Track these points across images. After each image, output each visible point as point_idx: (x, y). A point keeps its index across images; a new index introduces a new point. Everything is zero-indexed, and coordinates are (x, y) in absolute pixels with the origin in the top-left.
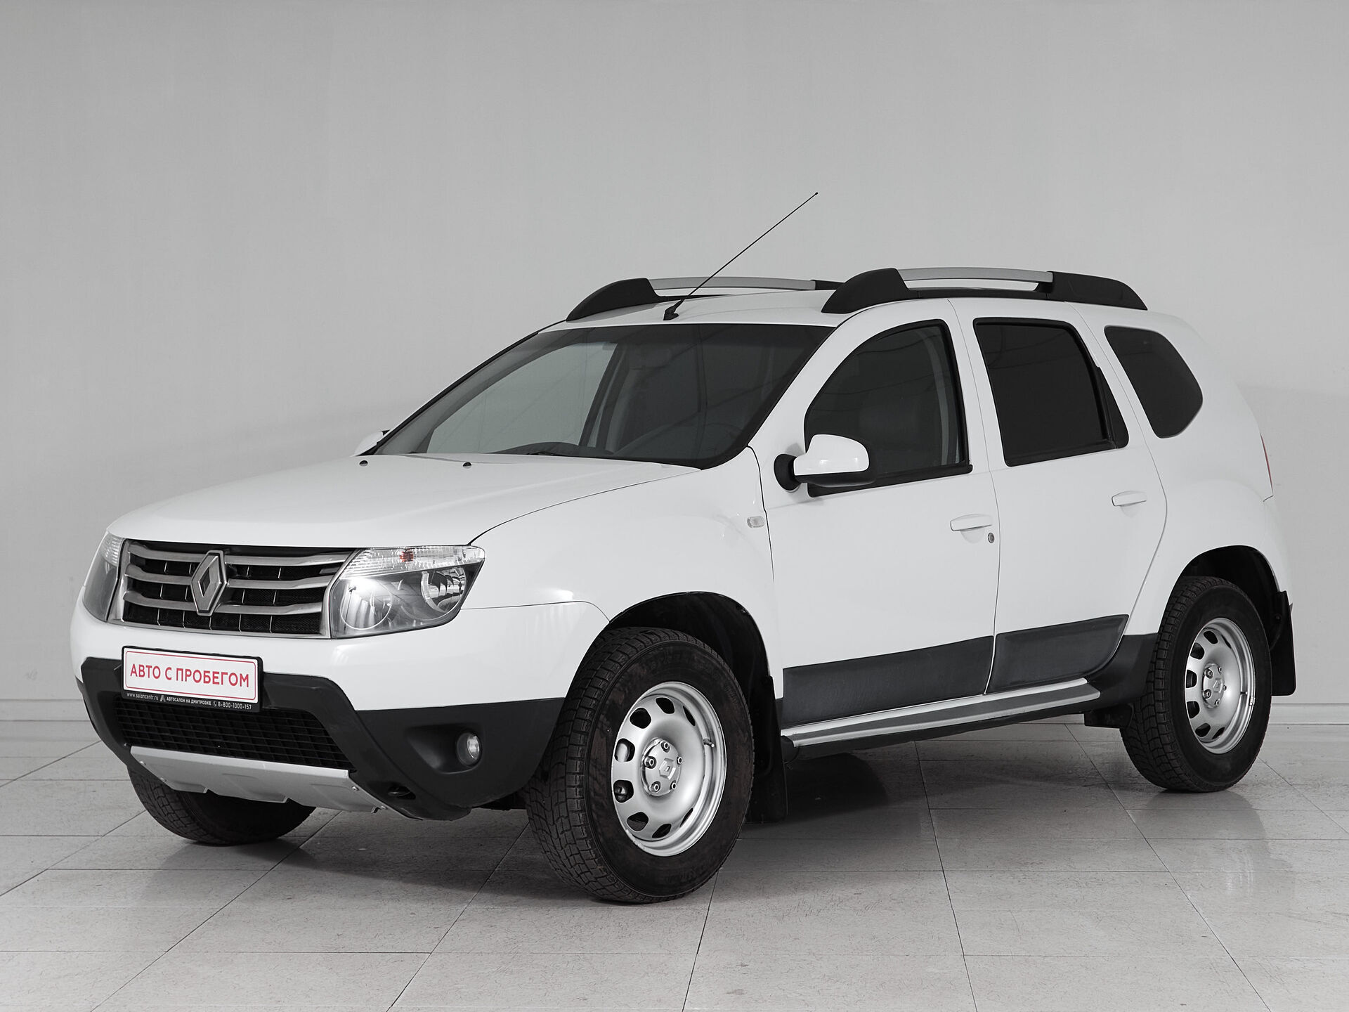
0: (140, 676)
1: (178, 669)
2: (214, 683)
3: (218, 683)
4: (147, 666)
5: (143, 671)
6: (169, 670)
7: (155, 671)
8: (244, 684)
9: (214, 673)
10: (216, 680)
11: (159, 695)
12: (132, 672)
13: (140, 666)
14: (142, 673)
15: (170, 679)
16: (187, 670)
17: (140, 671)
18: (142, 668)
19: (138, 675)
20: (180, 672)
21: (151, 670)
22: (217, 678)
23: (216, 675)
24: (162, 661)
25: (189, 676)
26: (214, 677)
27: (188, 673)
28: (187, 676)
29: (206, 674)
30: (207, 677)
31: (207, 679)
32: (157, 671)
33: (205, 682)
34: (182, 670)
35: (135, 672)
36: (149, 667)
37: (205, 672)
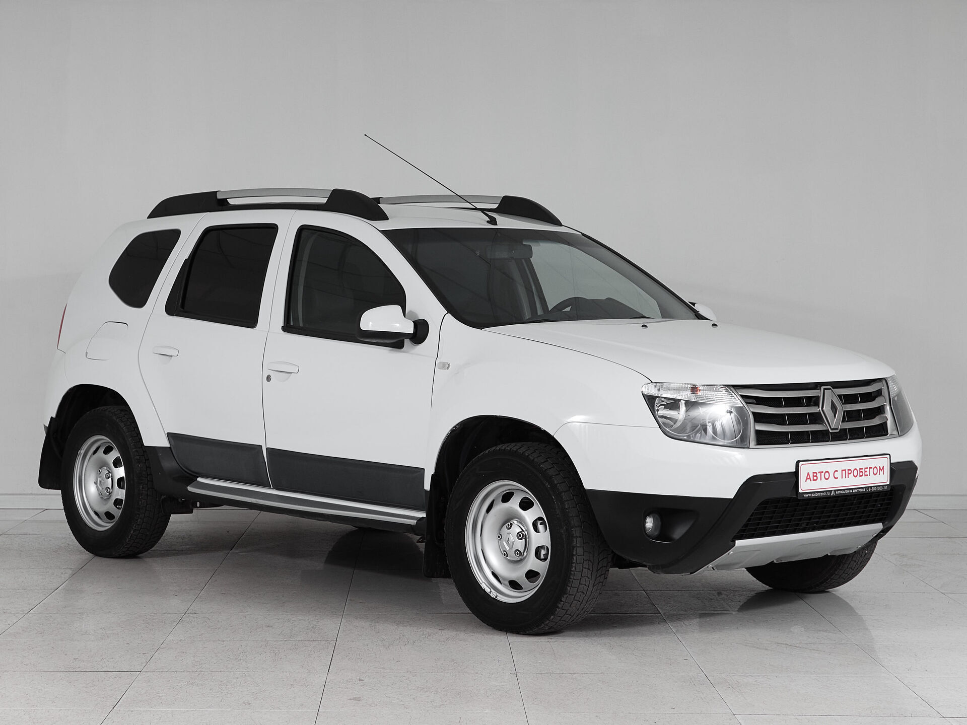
0: (814, 480)
1: (842, 471)
2: (865, 475)
3: (867, 475)
4: (819, 472)
5: (816, 476)
6: (836, 472)
7: (826, 475)
8: (881, 472)
9: (865, 468)
10: (866, 474)
11: (831, 491)
12: (807, 479)
13: (814, 473)
14: (815, 478)
15: (837, 478)
16: (848, 470)
17: (814, 476)
18: (815, 474)
19: (812, 480)
20: (844, 472)
21: (823, 474)
22: (867, 471)
23: (866, 470)
24: (830, 467)
25: (850, 473)
26: (866, 472)
27: (850, 472)
28: (849, 474)
29: (861, 470)
30: (862, 472)
31: (861, 474)
32: (827, 475)
33: (860, 476)
34: (845, 470)
35: (810, 478)
36: (821, 473)
37: (860, 469)
